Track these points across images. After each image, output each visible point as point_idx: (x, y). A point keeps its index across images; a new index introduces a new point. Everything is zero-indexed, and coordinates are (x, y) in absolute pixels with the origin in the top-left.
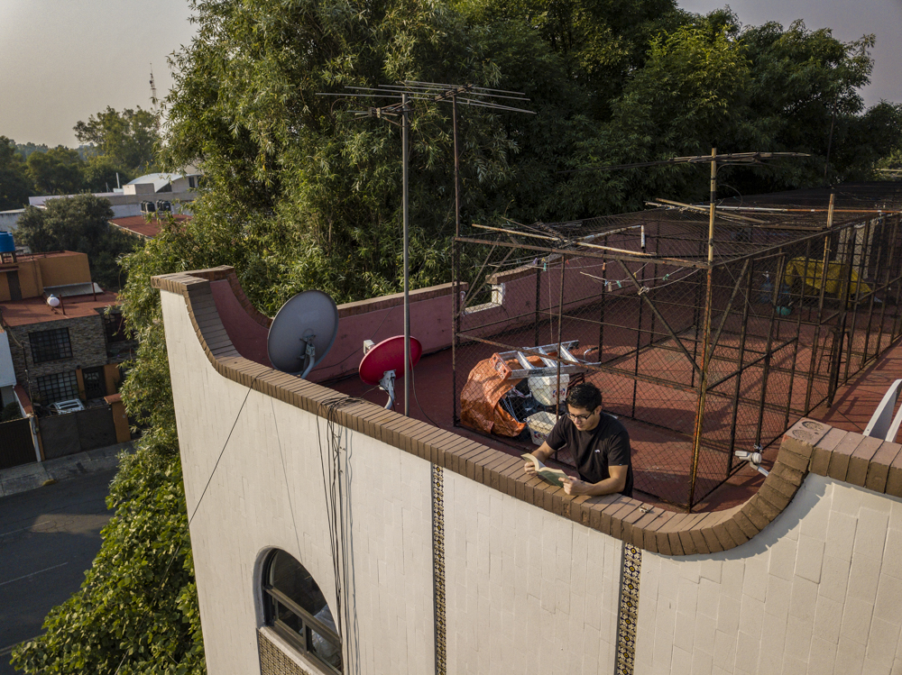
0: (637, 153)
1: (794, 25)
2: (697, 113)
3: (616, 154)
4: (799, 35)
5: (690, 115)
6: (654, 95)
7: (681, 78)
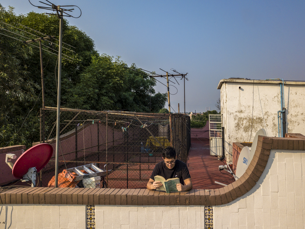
0: (93, 96)
1: (133, 64)
2: (113, 84)
3: (85, 95)
4: (134, 68)
5: (110, 84)
6: (96, 76)
7: (106, 71)
